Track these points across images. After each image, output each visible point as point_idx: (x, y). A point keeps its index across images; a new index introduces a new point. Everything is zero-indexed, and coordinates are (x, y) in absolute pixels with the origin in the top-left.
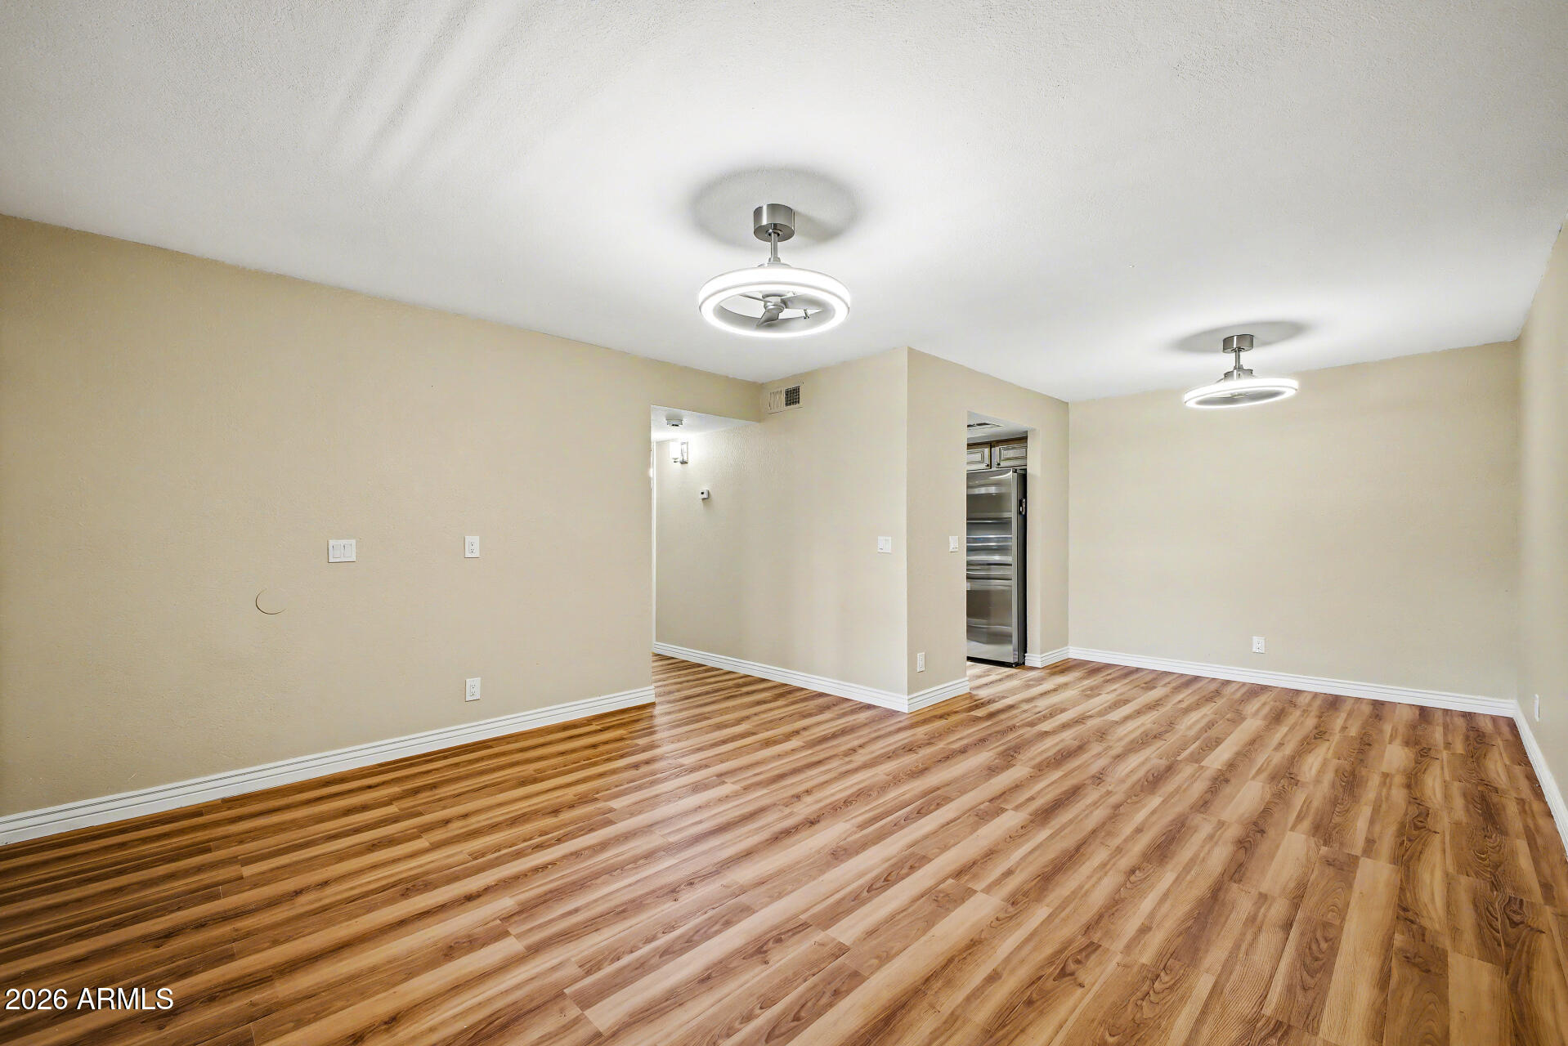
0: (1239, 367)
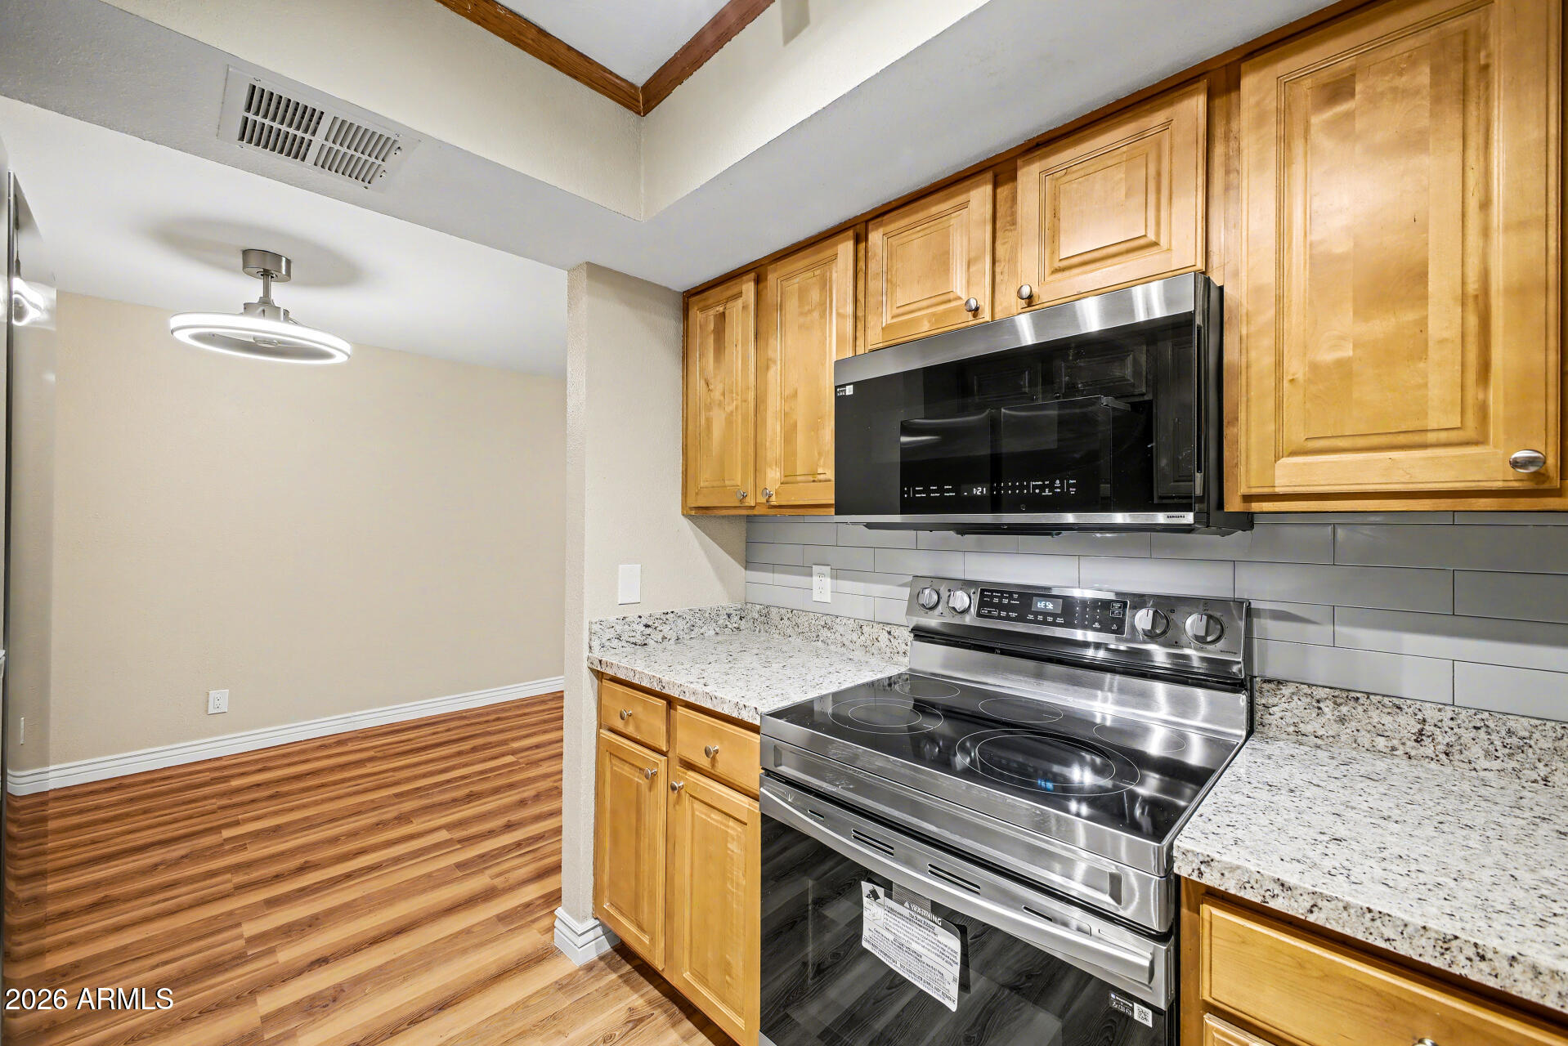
0: (266, 301)
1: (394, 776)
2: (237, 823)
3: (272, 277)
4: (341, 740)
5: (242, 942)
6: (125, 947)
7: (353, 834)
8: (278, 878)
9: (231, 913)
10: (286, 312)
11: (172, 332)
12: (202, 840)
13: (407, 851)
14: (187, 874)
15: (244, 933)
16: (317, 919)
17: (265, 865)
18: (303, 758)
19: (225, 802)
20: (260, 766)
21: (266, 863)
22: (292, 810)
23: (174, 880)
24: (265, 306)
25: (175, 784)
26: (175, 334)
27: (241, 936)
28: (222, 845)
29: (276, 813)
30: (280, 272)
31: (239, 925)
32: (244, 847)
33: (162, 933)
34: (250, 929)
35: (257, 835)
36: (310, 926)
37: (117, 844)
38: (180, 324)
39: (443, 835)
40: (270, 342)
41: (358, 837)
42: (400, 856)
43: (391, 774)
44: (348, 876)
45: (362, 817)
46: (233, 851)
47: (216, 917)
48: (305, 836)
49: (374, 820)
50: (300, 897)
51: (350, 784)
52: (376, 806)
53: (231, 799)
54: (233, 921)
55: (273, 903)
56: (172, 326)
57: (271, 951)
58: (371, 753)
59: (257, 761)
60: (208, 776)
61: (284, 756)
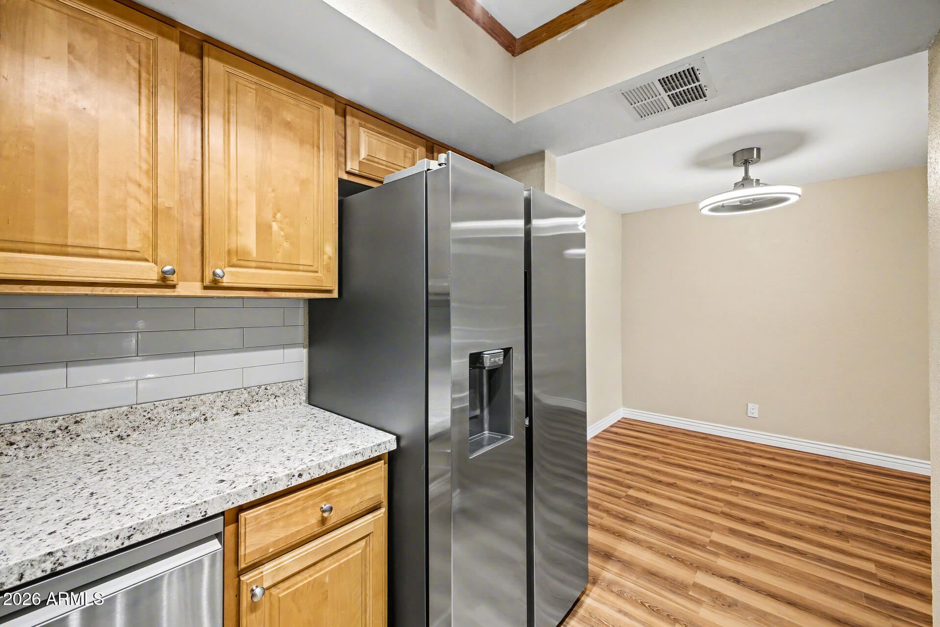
1: (856, 504)
2: (741, 481)
3: (749, 163)
4: (830, 462)
5: (708, 540)
6: (668, 508)
7: (800, 524)
8: (742, 520)
9: (712, 523)
10: (758, 181)
11: (701, 210)
12: (721, 480)
13: (830, 558)
14: (706, 492)
15: (711, 537)
16: (748, 557)
17: (741, 511)
18: (798, 462)
19: (743, 467)
20: (771, 456)
21: (743, 510)
22: (773, 489)
23: (700, 492)
24: (746, 181)
25: (727, 447)
26: (702, 211)
27: (709, 537)
28: (728, 487)
29: (763, 486)
30: (753, 157)
31: (711, 531)
32: (737, 495)
33: (682, 512)
34: (716, 537)
35: (747, 492)
36: (742, 557)
37: (692, 464)
38: (704, 206)
39: (871, 567)
40: (749, 201)
41: (802, 527)
42: (824, 558)
43: (855, 501)
44: (781, 546)
45: (813, 517)
46: (731, 493)
47: (705, 520)
48: (771, 508)
49: (820, 523)
50: (747, 538)
51: (818, 492)
52: (826, 515)
53: (747, 467)
54: (710, 527)
55: (733, 532)
56: (700, 208)
57: (716, 555)
58: (848, 480)
59: (771, 453)
60: (742, 450)
61: (788, 456)
